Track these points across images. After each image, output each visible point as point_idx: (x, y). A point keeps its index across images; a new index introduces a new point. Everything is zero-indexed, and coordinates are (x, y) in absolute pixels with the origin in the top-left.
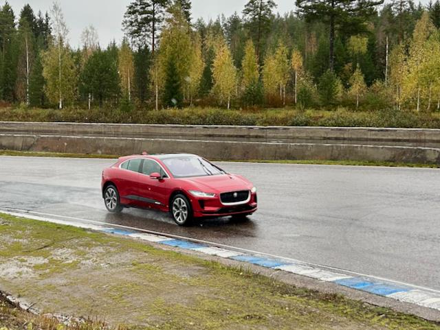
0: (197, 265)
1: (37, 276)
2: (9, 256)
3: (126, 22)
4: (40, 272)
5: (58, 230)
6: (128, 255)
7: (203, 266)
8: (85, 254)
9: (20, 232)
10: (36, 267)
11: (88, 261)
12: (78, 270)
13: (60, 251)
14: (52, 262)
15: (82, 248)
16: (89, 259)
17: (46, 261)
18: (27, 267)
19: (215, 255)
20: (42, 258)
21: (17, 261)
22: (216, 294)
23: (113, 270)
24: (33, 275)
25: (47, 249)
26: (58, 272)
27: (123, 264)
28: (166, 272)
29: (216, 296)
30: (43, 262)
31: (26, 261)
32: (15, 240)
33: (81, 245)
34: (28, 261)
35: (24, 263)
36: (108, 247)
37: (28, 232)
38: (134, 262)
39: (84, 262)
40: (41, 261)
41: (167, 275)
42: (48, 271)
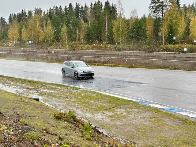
0: (179, 120)
1: (110, 120)
2: (98, 111)
3: (150, 7)
4: (111, 119)
5: (118, 101)
6: (148, 113)
7: (181, 120)
8: (130, 112)
9: (103, 100)
10: (109, 117)
11: (131, 115)
12: (126, 119)
13: (119, 110)
14: (116, 114)
15: (128, 109)
16: (131, 114)
17: (113, 114)
18: (106, 116)
19: (187, 116)
20: (111, 112)
21: (101, 113)
22: (186, 134)
23: (142, 120)
24: (108, 120)
25: (114, 108)
26: (118, 119)
27: (146, 118)
28: (165, 123)
29: (186, 135)
30: (112, 114)
31: (105, 113)
32: (101, 104)
33: (128, 108)
34: (106, 113)
35: (104, 114)
36: (140, 110)
37: (106, 101)
38: (151, 117)
39: (129, 115)
40: (111, 114)
41: (165, 124)
42: (114, 118)
